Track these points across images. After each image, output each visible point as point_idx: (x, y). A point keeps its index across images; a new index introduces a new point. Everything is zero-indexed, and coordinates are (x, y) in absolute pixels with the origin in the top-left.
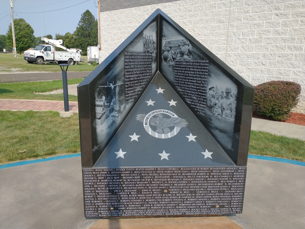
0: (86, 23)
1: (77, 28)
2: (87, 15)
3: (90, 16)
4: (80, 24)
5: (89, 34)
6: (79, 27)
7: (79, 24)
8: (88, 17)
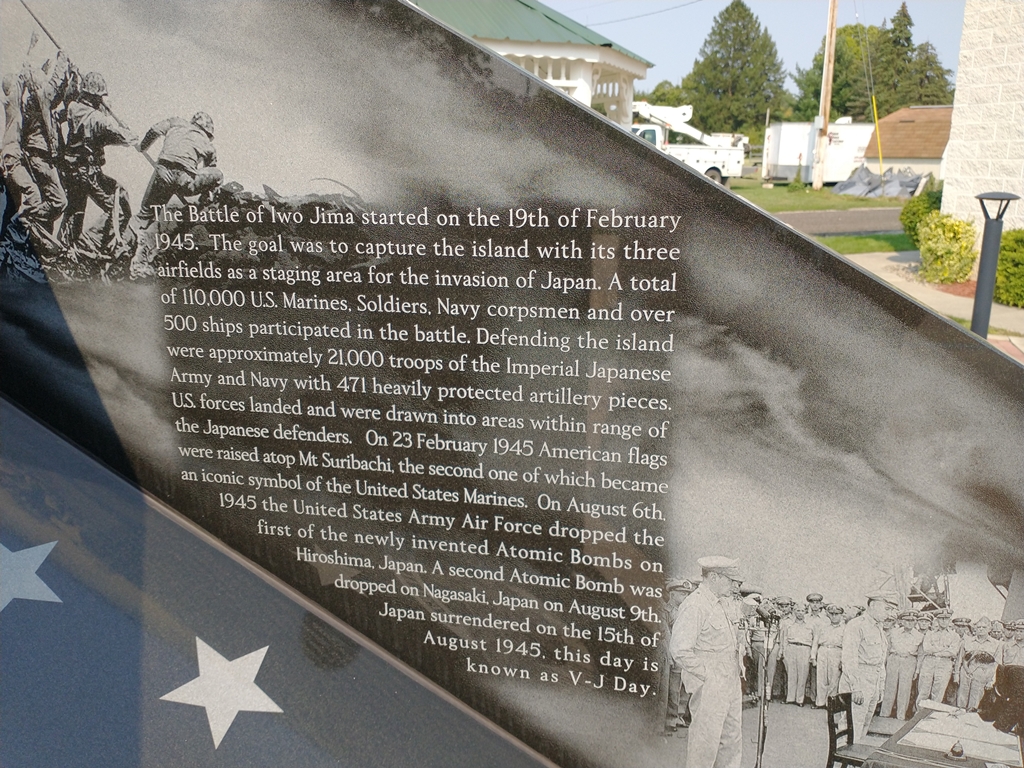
0: (726, 45)
1: (697, 63)
2: (735, 16)
3: (743, 18)
4: (708, 51)
5: (734, 82)
6: (701, 59)
7: (702, 52)
8: (737, 23)
